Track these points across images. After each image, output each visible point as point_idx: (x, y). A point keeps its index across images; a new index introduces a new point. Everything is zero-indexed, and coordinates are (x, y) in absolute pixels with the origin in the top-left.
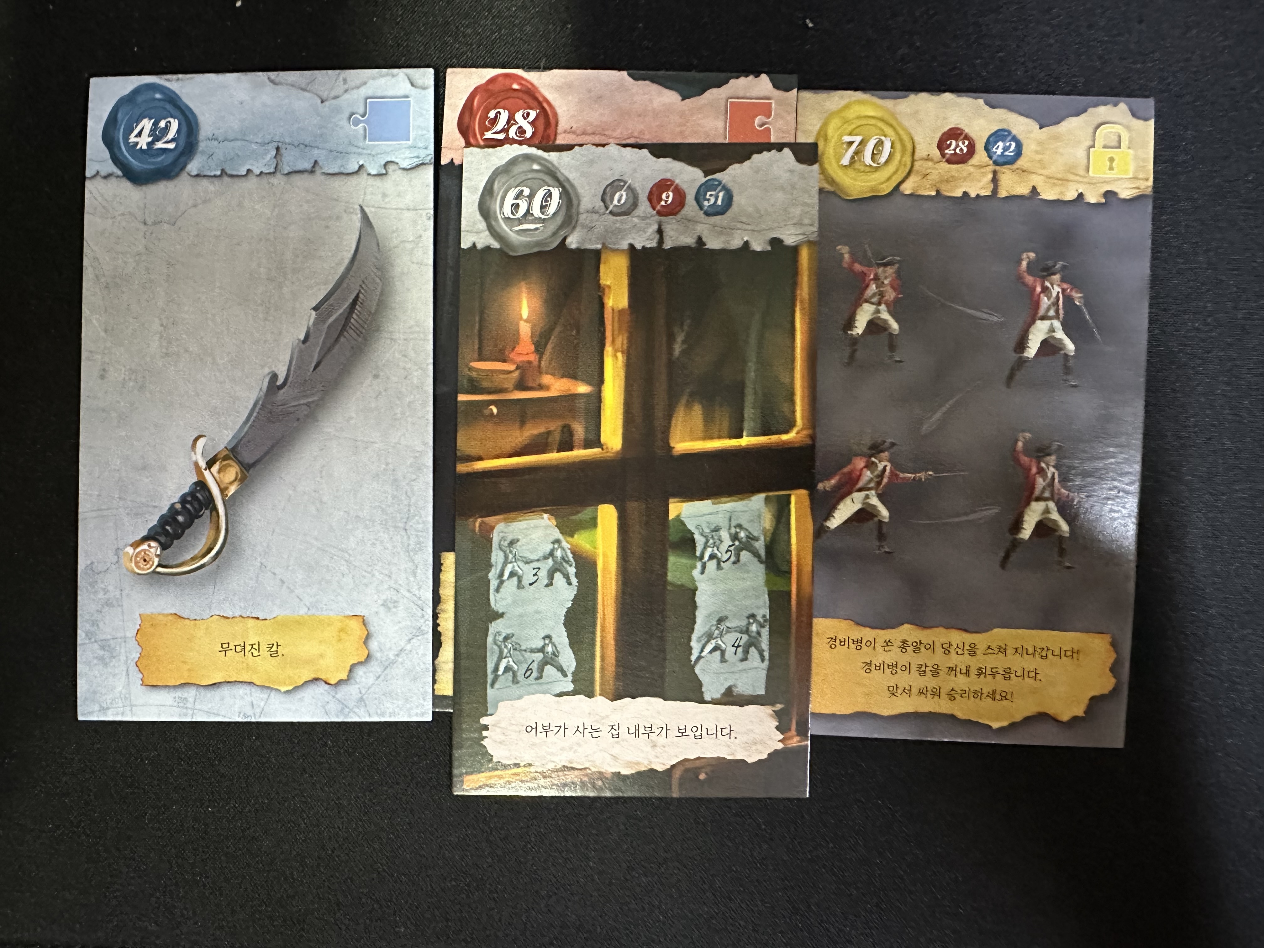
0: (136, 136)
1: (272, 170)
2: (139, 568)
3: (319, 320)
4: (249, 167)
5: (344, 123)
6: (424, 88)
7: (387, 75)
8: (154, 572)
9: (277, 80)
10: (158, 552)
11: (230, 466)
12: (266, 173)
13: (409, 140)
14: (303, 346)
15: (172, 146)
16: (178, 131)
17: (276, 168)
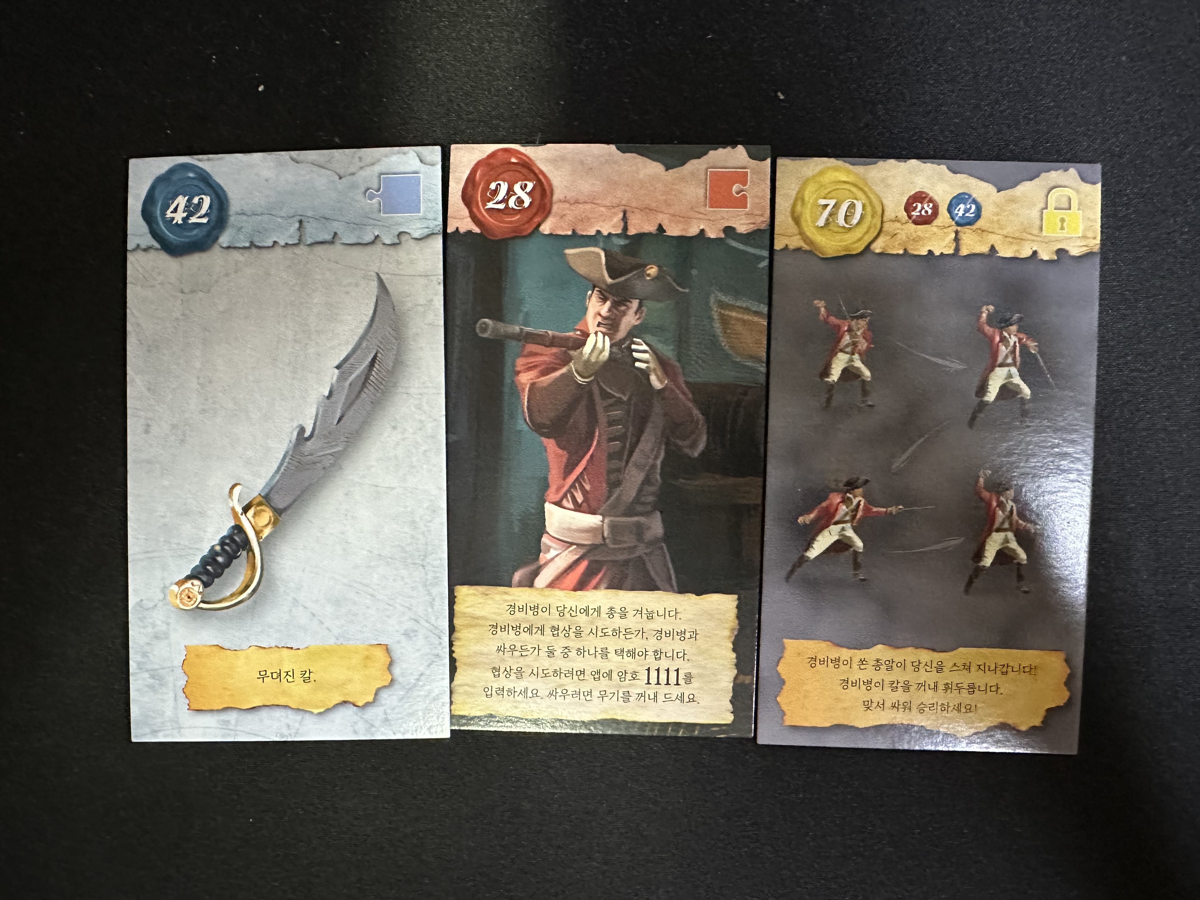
0: (172, 212)
1: (296, 241)
2: (184, 604)
3: (342, 378)
4: (275, 239)
5: (360, 197)
6: (433, 165)
7: (399, 153)
8: (197, 607)
9: (298, 159)
10: (201, 590)
11: (264, 511)
12: (291, 245)
13: (419, 212)
14: (326, 401)
15: (205, 220)
16: (210, 207)
17: (300, 240)
